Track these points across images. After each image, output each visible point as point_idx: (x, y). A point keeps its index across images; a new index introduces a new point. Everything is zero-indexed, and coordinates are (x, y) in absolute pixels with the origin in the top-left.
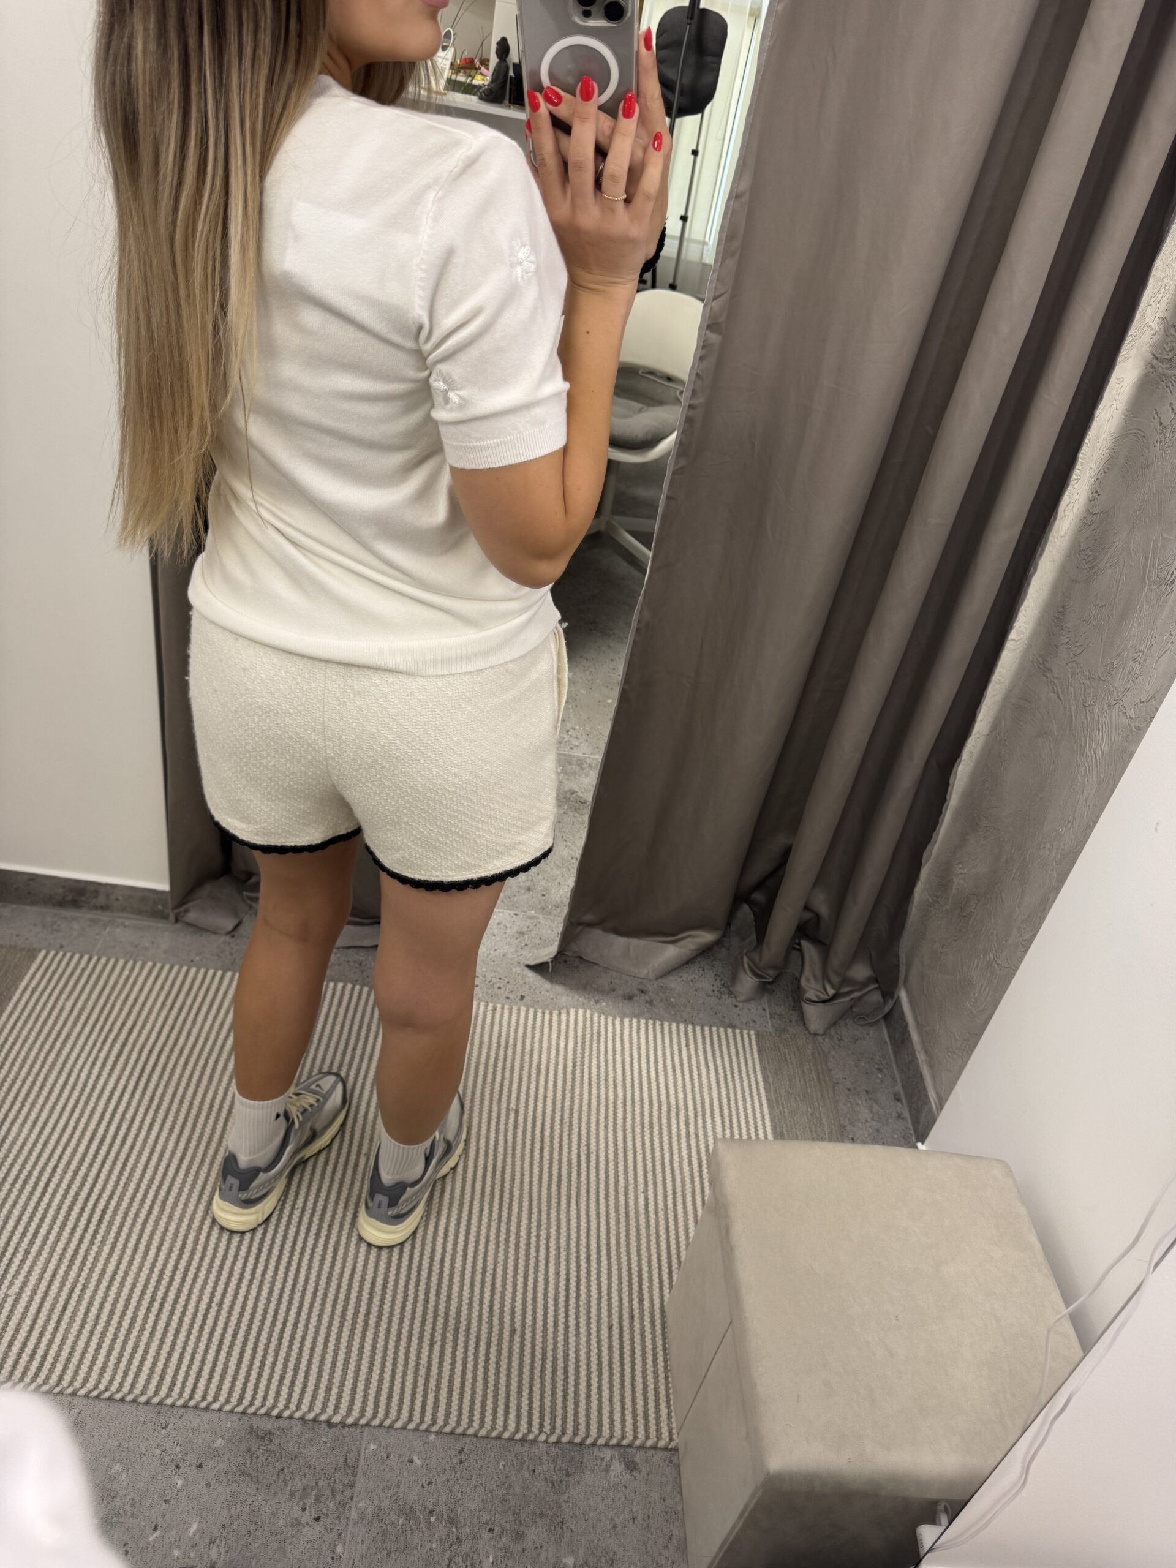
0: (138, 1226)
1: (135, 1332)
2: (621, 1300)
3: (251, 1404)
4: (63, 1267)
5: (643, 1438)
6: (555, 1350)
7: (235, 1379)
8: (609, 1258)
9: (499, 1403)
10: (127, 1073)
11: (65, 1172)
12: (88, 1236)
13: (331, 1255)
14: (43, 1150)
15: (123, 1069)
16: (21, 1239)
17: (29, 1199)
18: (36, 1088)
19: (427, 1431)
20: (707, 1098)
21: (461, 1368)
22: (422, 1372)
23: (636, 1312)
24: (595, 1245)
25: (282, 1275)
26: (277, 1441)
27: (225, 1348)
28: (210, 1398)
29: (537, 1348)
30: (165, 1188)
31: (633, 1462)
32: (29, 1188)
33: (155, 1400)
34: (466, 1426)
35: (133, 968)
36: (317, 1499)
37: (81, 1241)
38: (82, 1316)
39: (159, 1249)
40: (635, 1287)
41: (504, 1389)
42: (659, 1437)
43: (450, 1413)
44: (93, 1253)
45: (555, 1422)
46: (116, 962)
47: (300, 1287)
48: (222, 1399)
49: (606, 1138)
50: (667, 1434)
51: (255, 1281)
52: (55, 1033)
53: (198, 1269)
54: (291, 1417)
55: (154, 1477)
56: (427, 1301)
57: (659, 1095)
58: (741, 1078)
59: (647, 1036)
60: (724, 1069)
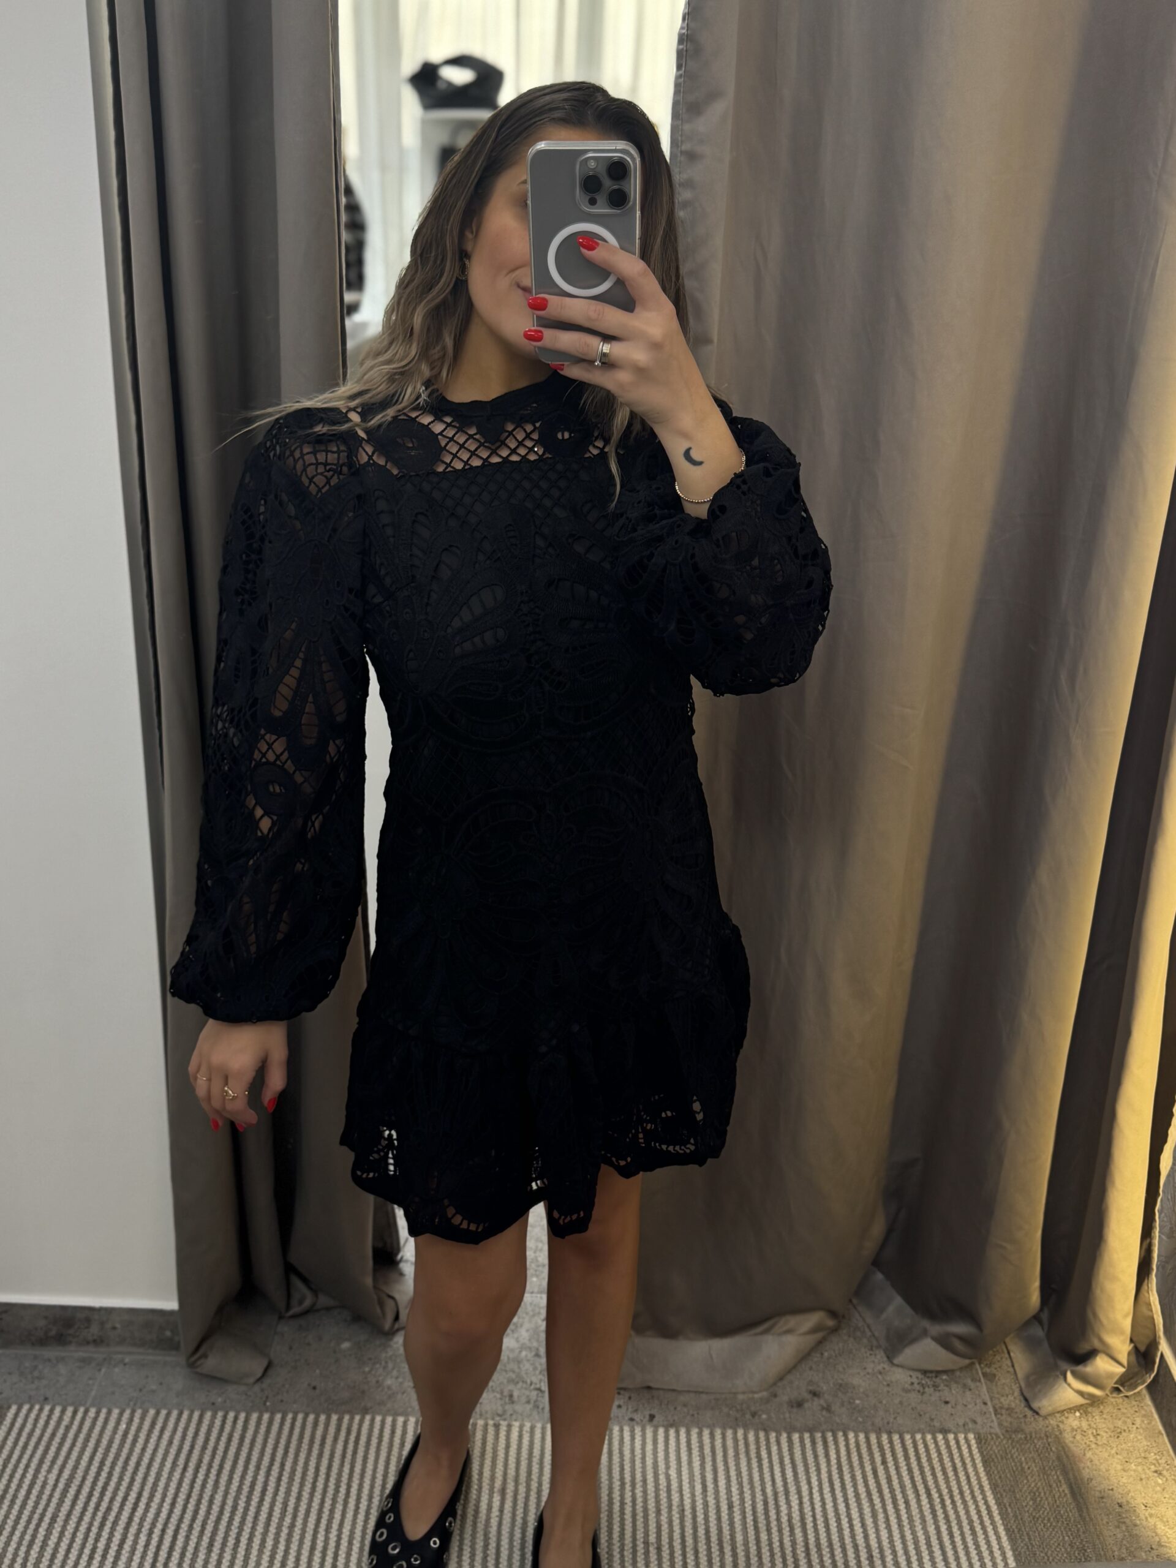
20: (920, 1533)
58: (964, 1502)
59: (827, 1455)
60: (939, 1491)
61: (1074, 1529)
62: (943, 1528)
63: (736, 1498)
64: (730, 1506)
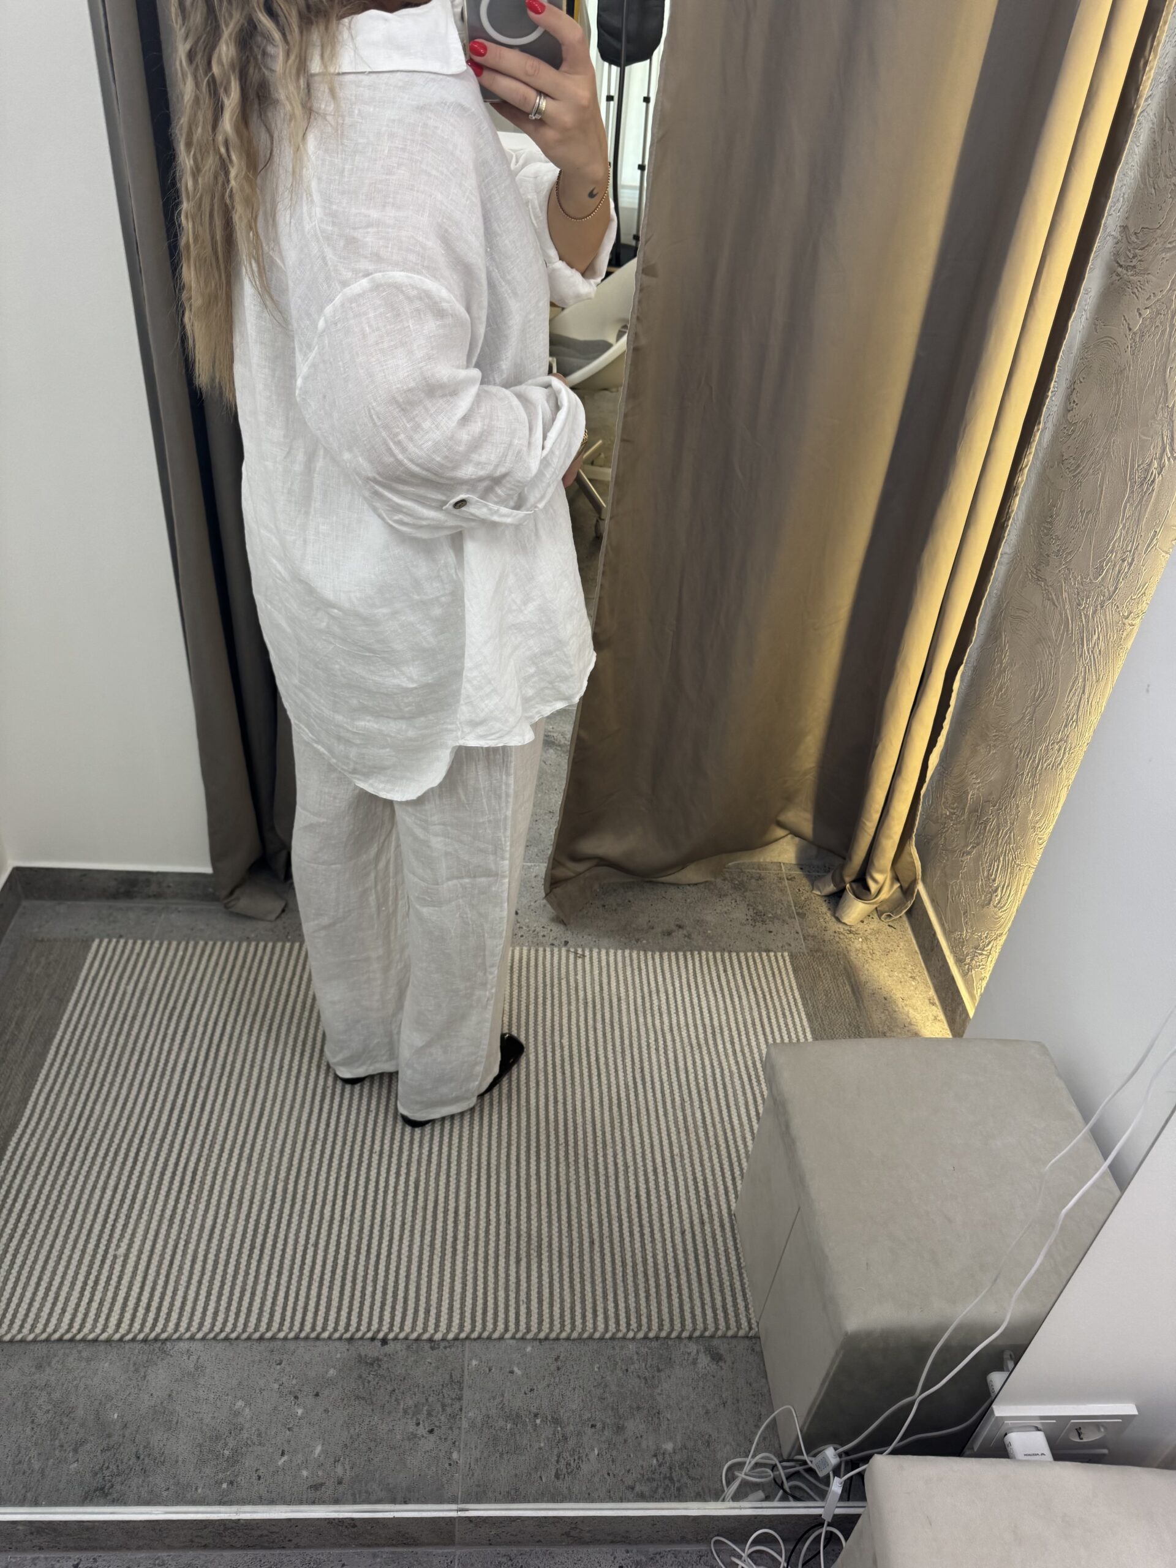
0: (229, 1183)
1: (240, 1278)
2: (690, 1207)
3: (358, 1329)
4: (164, 1227)
5: (724, 1329)
6: (633, 1256)
7: (339, 1309)
8: (674, 1170)
9: (587, 1308)
10: (196, 1045)
11: (152, 1141)
12: (183, 1196)
13: (413, 1190)
14: (128, 1124)
15: (192, 1043)
16: (121, 1206)
17: (122, 1169)
18: (112, 1069)
19: (523, 1338)
20: (748, 1017)
21: (548, 1280)
22: (512, 1286)
23: (706, 1217)
24: (660, 1159)
25: (370, 1214)
26: (385, 1366)
27: (326, 1283)
28: (319, 1329)
29: (616, 1257)
30: (248, 1146)
31: (718, 1354)
32: (120, 1159)
33: (269, 1335)
34: (559, 1331)
35: (186, 949)
36: (429, 1414)
37: (177, 1201)
38: (189, 1269)
39: (251, 1202)
40: (702, 1194)
41: (590, 1295)
42: (739, 1327)
43: (543, 1321)
44: (190, 1212)
45: (641, 1320)
46: (169, 944)
47: (388, 1221)
48: (331, 1327)
49: (659, 1061)
50: (746, 1324)
51: (345, 1221)
52: (121, 1016)
53: (291, 1215)
54: (396, 1339)
55: (275, 1408)
56: (508, 1223)
57: (702, 1019)
58: (779, 997)
59: (686, 967)
60: (762, 990)
61: (853, 1014)
62: (764, 1013)
63: (623, 995)
64: (619, 1000)
